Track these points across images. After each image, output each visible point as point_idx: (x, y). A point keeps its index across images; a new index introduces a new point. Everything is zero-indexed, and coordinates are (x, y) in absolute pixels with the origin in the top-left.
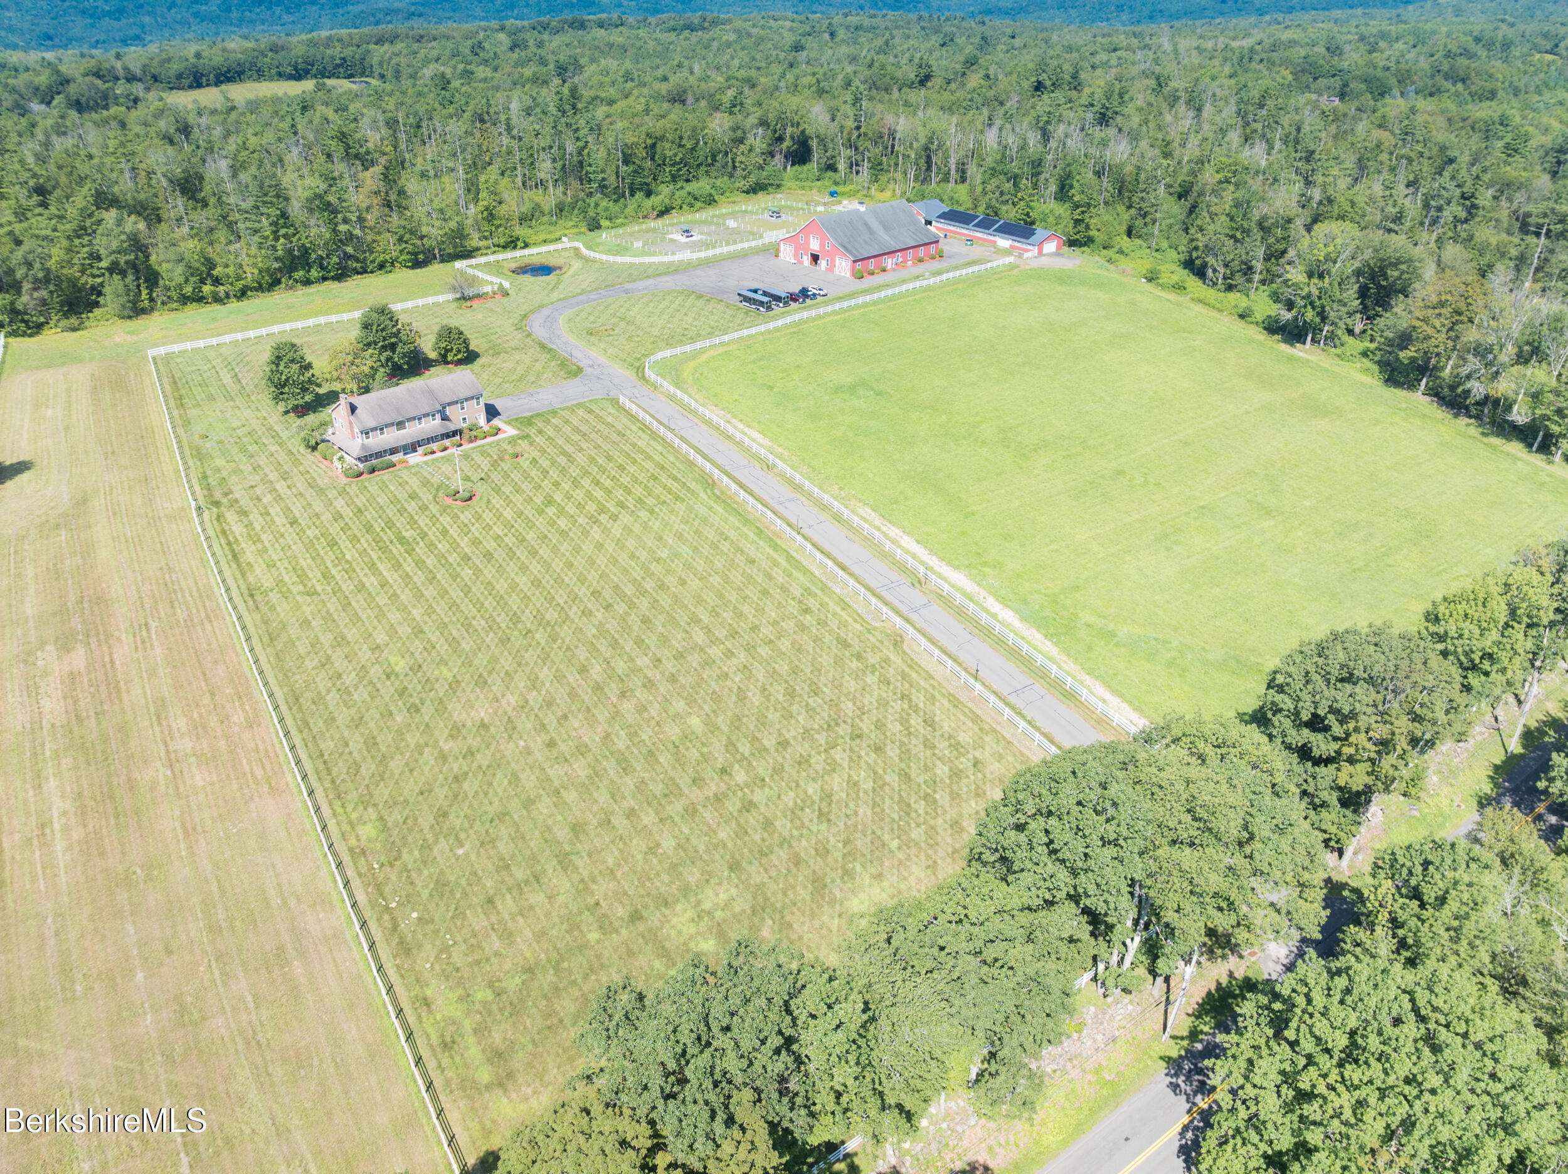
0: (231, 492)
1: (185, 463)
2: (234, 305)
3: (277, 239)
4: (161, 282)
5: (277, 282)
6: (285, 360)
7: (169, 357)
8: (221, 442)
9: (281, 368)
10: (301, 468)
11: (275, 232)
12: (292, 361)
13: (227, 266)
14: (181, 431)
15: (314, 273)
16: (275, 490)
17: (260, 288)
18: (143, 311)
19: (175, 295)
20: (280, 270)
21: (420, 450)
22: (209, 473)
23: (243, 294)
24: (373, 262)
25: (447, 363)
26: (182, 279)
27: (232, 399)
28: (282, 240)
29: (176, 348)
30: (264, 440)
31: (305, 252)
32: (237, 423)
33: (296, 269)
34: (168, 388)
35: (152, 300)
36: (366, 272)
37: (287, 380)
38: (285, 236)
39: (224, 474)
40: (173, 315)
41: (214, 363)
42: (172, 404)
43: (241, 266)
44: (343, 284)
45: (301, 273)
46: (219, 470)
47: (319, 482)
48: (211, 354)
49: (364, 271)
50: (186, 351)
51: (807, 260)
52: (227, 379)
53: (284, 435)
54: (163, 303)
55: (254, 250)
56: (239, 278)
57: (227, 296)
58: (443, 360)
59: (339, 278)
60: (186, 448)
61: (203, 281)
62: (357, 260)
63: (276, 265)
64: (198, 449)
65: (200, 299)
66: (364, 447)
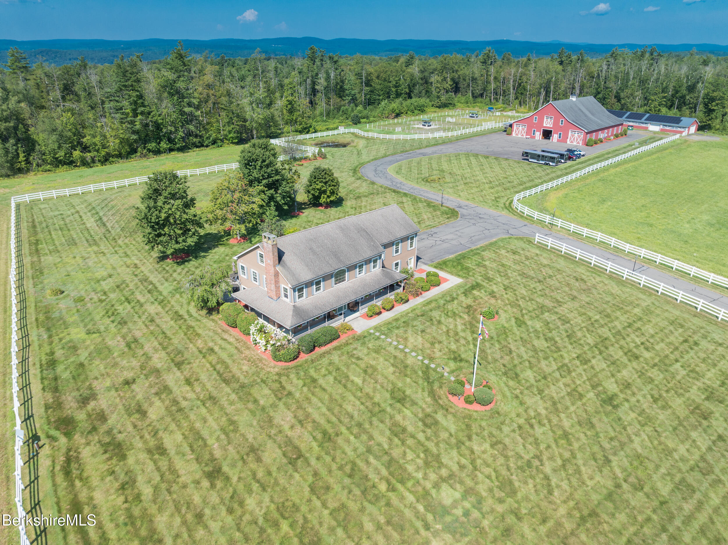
0: (93, 396)
1: (25, 336)
2: (98, 168)
3: (135, 115)
4: (37, 147)
5: (134, 151)
6: (165, 194)
7: (34, 203)
8: (81, 300)
9: (160, 203)
10: (200, 343)
11: (134, 111)
12: (173, 196)
13: (94, 136)
14: (29, 284)
15: (164, 145)
16: (166, 389)
17: (120, 156)
18: (20, 171)
19: (49, 158)
20: (136, 141)
21: (363, 309)
22: (59, 353)
23: (106, 160)
24: (208, 138)
25: (321, 205)
26: (56, 146)
27: (96, 243)
28: (140, 117)
29: (41, 195)
30: (139, 297)
31: (158, 126)
32: (101, 273)
33: (150, 141)
34: (25, 232)
35: (28, 162)
36: (202, 146)
37: (167, 219)
38: (142, 113)
39: (83, 356)
40: (46, 174)
41: (78, 208)
42: (26, 250)
43: (105, 137)
44: (186, 154)
45: (154, 144)
46: (74, 348)
47: (235, 369)
48: (76, 201)
49: (201, 145)
50: (51, 199)
51: (538, 135)
52: (91, 222)
53: (165, 288)
54: (38, 165)
55: (117, 125)
56: (104, 147)
57: (93, 161)
58: (315, 202)
59: (182, 150)
60: (31, 311)
61: (74, 148)
62: (196, 136)
63: (134, 137)
64: (47, 311)
65: (70, 163)
66: (297, 310)
